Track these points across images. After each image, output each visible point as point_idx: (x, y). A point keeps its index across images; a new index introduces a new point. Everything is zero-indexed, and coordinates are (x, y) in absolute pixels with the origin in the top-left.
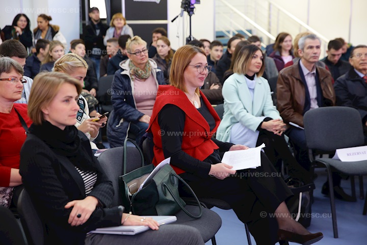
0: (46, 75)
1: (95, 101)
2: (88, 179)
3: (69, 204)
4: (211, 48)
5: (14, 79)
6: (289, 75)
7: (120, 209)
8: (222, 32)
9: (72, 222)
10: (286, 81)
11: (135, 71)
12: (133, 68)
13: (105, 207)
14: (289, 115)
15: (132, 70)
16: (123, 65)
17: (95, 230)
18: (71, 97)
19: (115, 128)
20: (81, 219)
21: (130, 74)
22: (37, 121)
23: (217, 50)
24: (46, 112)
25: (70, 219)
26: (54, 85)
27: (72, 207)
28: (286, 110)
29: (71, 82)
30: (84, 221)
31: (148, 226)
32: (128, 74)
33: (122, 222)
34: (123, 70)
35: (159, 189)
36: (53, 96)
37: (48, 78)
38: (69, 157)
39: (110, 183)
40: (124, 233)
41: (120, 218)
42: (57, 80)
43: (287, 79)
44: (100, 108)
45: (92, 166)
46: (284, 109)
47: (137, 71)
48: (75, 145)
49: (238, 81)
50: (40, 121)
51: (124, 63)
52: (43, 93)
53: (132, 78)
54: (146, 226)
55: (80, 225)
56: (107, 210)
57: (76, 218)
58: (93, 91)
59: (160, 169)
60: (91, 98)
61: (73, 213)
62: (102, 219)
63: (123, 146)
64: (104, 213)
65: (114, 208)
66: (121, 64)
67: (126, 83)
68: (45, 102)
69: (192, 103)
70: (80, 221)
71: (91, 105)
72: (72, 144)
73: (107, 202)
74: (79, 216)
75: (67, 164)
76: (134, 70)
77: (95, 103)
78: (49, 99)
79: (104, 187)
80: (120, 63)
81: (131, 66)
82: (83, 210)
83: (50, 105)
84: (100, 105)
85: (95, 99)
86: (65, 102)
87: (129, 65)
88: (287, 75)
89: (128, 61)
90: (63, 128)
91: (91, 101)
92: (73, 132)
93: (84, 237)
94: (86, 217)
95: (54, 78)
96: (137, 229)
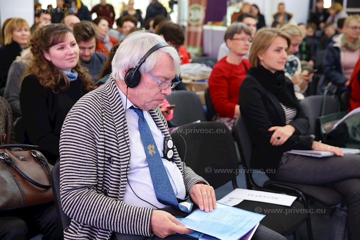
0: (265, 31)
2: (289, 113)
3: (272, 129)
5: (243, 39)
7: (312, 137)
9: (273, 142)
13: (300, 134)
17: (290, 150)
18: (282, 48)
20: (280, 140)
22: (254, 64)
24: (261, 58)
25: (272, 140)
26: (269, 37)
27: (274, 131)
29: (283, 37)
30: (282, 143)
31: (334, 152)
32: (339, 47)
33: (313, 147)
35: (350, 130)
36: (267, 46)
37: (266, 32)
38: (275, 94)
39: (307, 119)
40: (313, 155)
41: (311, 144)
42: (272, 34)
45: (293, 103)
48: (282, 86)
50: (256, 65)
52: (260, 43)
54: (332, 152)
55: (279, 146)
56: (301, 137)
57: (276, 139)
59: (353, 115)
61: (274, 135)
62: (297, 143)
64: (299, 139)
65: (307, 136)
68: (260, 50)
70: (279, 142)
72: (279, 84)
73: (302, 131)
74: (279, 138)
75: (273, 99)
78: (264, 48)
79: (302, 120)
82: (282, 134)
83: (264, 52)
86: (276, 52)
87: (341, 38)
90: (273, 72)
92: (280, 75)
93: (282, 155)
94: (284, 139)
95: (270, 33)
96: (324, 154)
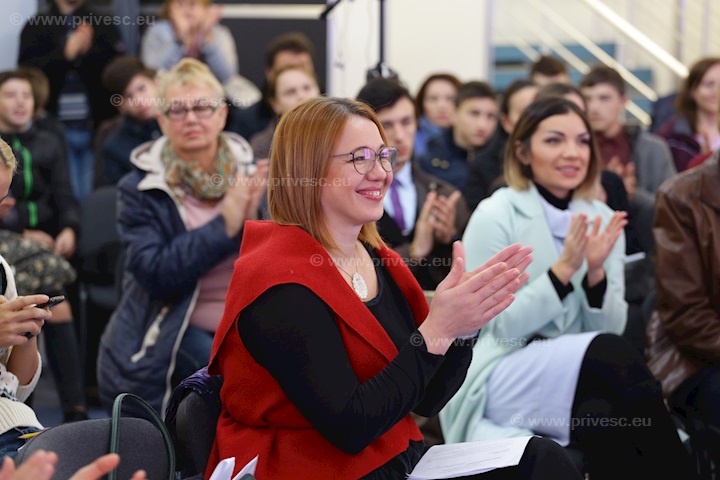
1: (66, 273)
4: (457, 102)
6: (691, 197)
8: (514, 49)
10: (684, 218)
11: (182, 173)
12: (174, 164)
14: (701, 328)
15: (171, 171)
16: (144, 157)
19: (129, 367)
21: (169, 184)
23: (476, 113)
28: (691, 311)
32: (163, 186)
34: (143, 174)
43: (686, 211)
44: (83, 296)
46: (687, 307)
47: (188, 174)
49: (517, 210)
51: (148, 150)
53: (177, 196)
58: (67, 238)
60: (52, 262)
63: (110, 414)
66: (138, 156)
67: (163, 212)
69: (348, 280)
71: (53, 285)
76: (178, 168)
77: (64, 280)
80: (134, 153)
81: (167, 159)
84: (82, 286)
85: (66, 265)
87: (162, 156)
88: (683, 199)
89: (159, 145)
91: (53, 273)
